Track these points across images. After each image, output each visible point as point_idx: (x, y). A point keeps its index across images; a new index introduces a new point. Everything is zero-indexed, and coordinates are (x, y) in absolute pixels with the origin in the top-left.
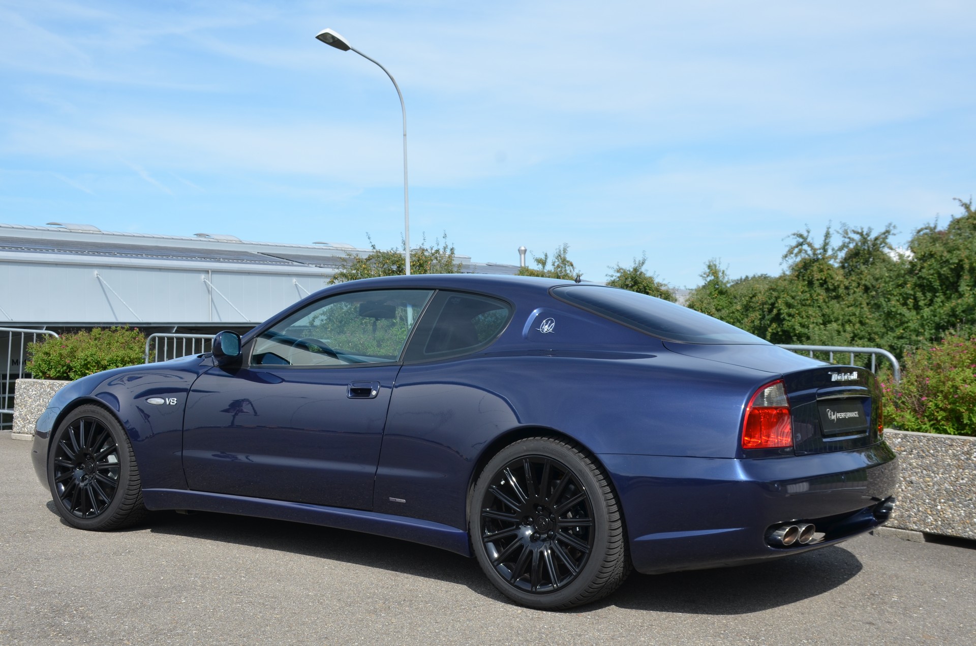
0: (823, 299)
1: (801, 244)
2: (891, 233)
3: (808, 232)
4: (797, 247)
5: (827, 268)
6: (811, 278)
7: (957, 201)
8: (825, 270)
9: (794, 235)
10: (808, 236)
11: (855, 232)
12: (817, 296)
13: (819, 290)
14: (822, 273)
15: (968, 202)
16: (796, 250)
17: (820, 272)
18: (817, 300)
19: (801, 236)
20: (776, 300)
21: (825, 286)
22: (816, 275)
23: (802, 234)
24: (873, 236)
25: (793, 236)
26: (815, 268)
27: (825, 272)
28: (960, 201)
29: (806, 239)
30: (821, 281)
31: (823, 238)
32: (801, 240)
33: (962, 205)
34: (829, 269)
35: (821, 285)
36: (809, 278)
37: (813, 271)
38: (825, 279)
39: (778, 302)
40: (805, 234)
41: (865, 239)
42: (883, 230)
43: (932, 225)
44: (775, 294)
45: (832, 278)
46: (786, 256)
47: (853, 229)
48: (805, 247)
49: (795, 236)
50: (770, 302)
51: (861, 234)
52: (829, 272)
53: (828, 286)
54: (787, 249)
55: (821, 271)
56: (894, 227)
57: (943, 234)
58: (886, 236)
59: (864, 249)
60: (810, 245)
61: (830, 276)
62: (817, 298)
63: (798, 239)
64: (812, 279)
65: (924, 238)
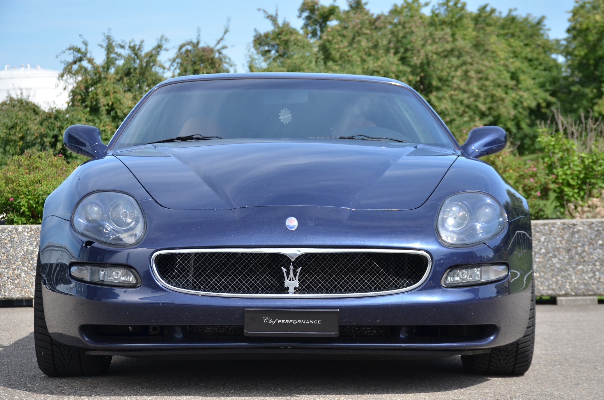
0: (111, 129)
2: (163, 48)
4: (75, 62)
5: (113, 91)
6: (94, 103)
7: (261, 12)
8: (111, 94)
9: (70, 49)
10: (86, 49)
11: (122, 47)
12: (104, 126)
13: (105, 118)
14: (107, 97)
15: (274, 14)
16: (75, 67)
17: (105, 96)
18: (104, 131)
19: (79, 50)
20: (60, 131)
21: (112, 113)
22: (102, 100)
23: (79, 47)
24: (147, 49)
25: (68, 51)
26: (100, 91)
27: (112, 96)
28: (265, 12)
29: (86, 54)
30: (107, 107)
31: (105, 53)
32: (79, 55)
33: (268, 17)
34: (115, 92)
35: (108, 112)
36: (91, 102)
37: (96, 94)
38: (113, 104)
39: (62, 135)
40: (83, 48)
41: (136, 55)
42: (155, 44)
44: (58, 124)
45: (121, 104)
46: (62, 76)
47: (120, 42)
48: (85, 63)
49: (72, 51)
50: (52, 133)
51: (133, 48)
52: (117, 95)
53: (116, 113)
54: (63, 66)
55: (107, 94)
56: (166, 40)
57: (208, 51)
58: (158, 52)
59: (135, 69)
60: (90, 61)
61: (119, 101)
62: (103, 128)
63: (75, 54)
64: (96, 105)
65: (187, 56)
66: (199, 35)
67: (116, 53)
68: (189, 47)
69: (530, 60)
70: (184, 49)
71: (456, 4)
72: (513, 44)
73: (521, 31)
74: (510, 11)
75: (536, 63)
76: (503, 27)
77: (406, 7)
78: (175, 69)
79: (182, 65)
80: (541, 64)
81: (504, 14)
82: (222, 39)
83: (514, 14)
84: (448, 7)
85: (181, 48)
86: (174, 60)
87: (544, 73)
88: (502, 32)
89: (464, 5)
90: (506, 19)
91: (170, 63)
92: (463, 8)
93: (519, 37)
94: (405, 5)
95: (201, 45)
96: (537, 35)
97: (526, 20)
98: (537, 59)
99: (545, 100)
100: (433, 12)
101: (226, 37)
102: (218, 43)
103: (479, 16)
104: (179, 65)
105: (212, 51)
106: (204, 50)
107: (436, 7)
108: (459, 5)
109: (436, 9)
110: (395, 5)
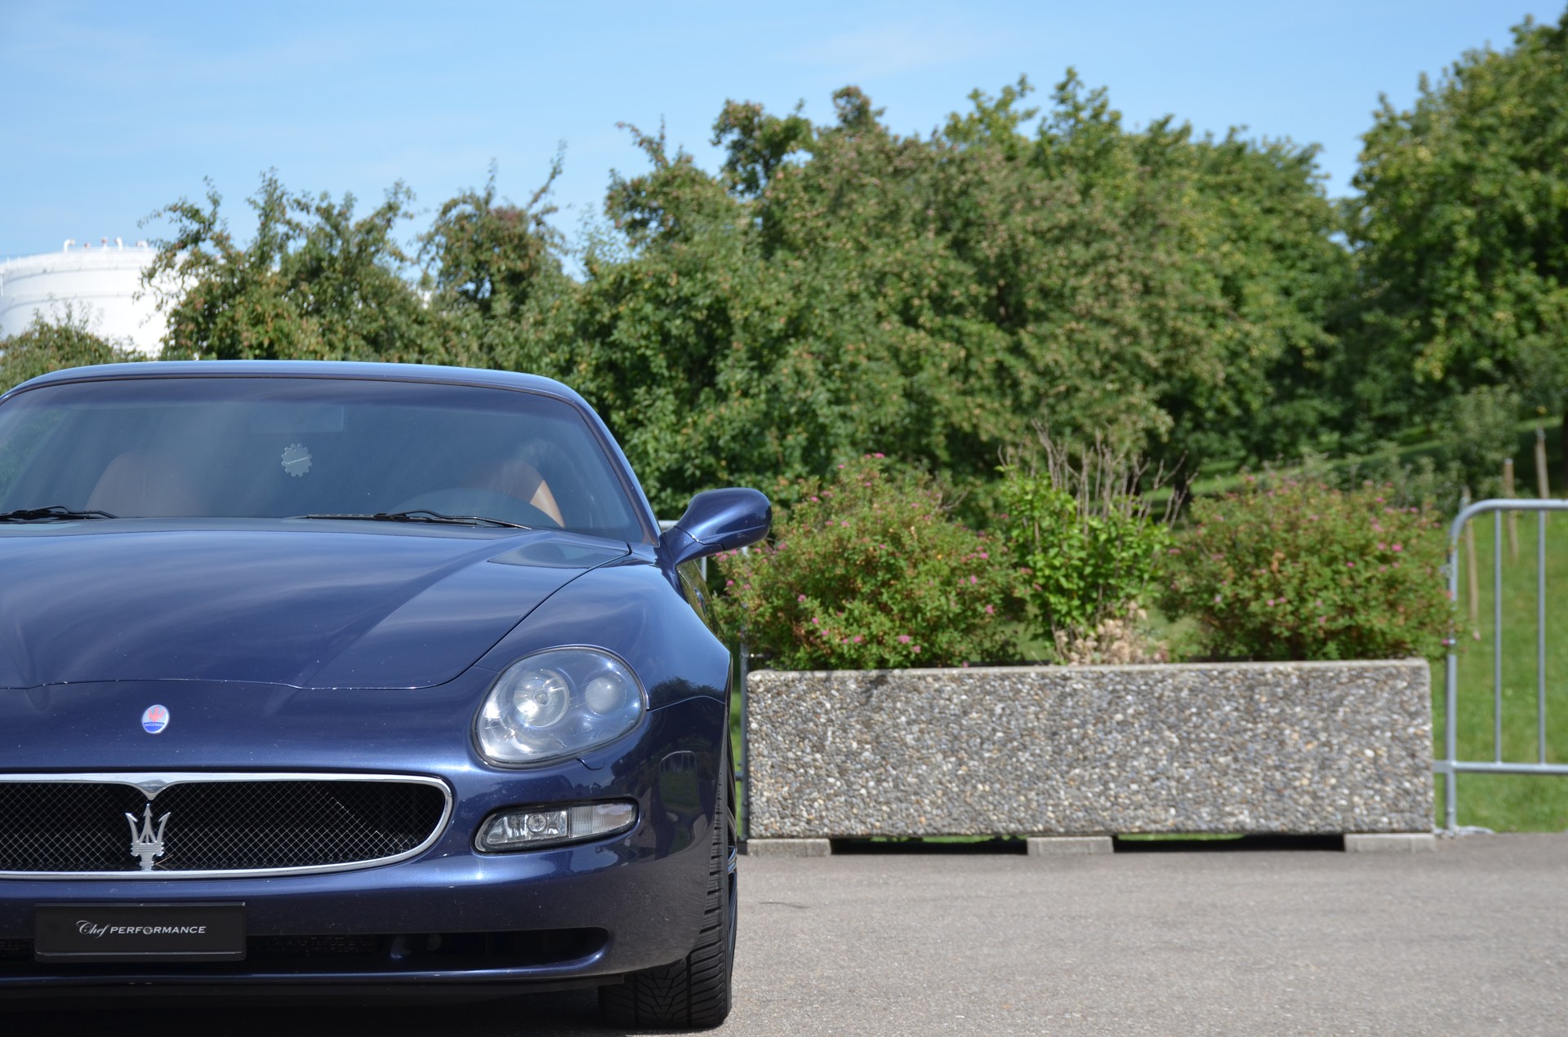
1: (196, 239)
2: (401, 212)
3: (216, 203)
4: (183, 245)
5: (273, 313)
6: (228, 341)
7: (627, 130)
8: (269, 320)
9: (174, 209)
10: (214, 214)
11: (304, 207)
14: (260, 328)
15: (656, 136)
16: (182, 256)
17: (254, 325)
19: (194, 214)
22: (245, 334)
23: (196, 205)
24: (360, 214)
25: (170, 214)
26: (241, 313)
27: (270, 326)
28: (634, 130)
29: (211, 224)
30: (257, 352)
31: (257, 224)
32: (194, 226)
33: (641, 144)
34: (277, 316)
36: (221, 339)
37: (233, 320)
38: (271, 344)
40: (207, 210)
41: (336, 227)
42: (380, 203)
43: (481, 193)
45: (290, 343)
46: (151, 275)
47: (298, 196)
48: (207, 247)
49: (177, 214)
51: (326, 213)
52: (283, 323)
54: (154, 252)
55: (257, 320)
56: (409, 194)
58: (389, 221)
59: (332, 260)
60: (221, 241)
61: (287, 336)
63: (186, 222)
64: (233, 345)
65: (462, 229)
66: (492, 178)
67: (289, 223)
68: (468, 209)
69: (1279, 247)
70: (454, 213)
71: (1096, 116)
72: (1238, 210)
73: (1259, 180)
74: (1233, 131)
75: (1293, 253)
76: (1215, 169)
77: (981, 121)
78: (433, 259)
79: (448, 250)
80: (1304, 257)
81: (1219, 139)
82: (544, 190)
83: (1241, 138)
84: (1078, 122)
85: (446, 209)
86: (430, 239)
87: (1312, 278)
88: (1211, 179)
89: (1116, 118)
90: (1222, 151)
91: (420, 245)
92: (1113, 124)
93: (1253, 192)
94: (977, 116)
95: (496, 203)
96: (1299, 189)
97: (1274, 151)
98: (1296, 245)
99: (1311, 341)
100: (1042, 133)
101: (554, 185)
102: (535, 200)
103: (1153, 141)
104: (442, 252)
105: (520, 217)
106: (501, 214)
107: (1050, 121)
108: (1105, 118)
109: (1050, 127)
110: (954, 116)
